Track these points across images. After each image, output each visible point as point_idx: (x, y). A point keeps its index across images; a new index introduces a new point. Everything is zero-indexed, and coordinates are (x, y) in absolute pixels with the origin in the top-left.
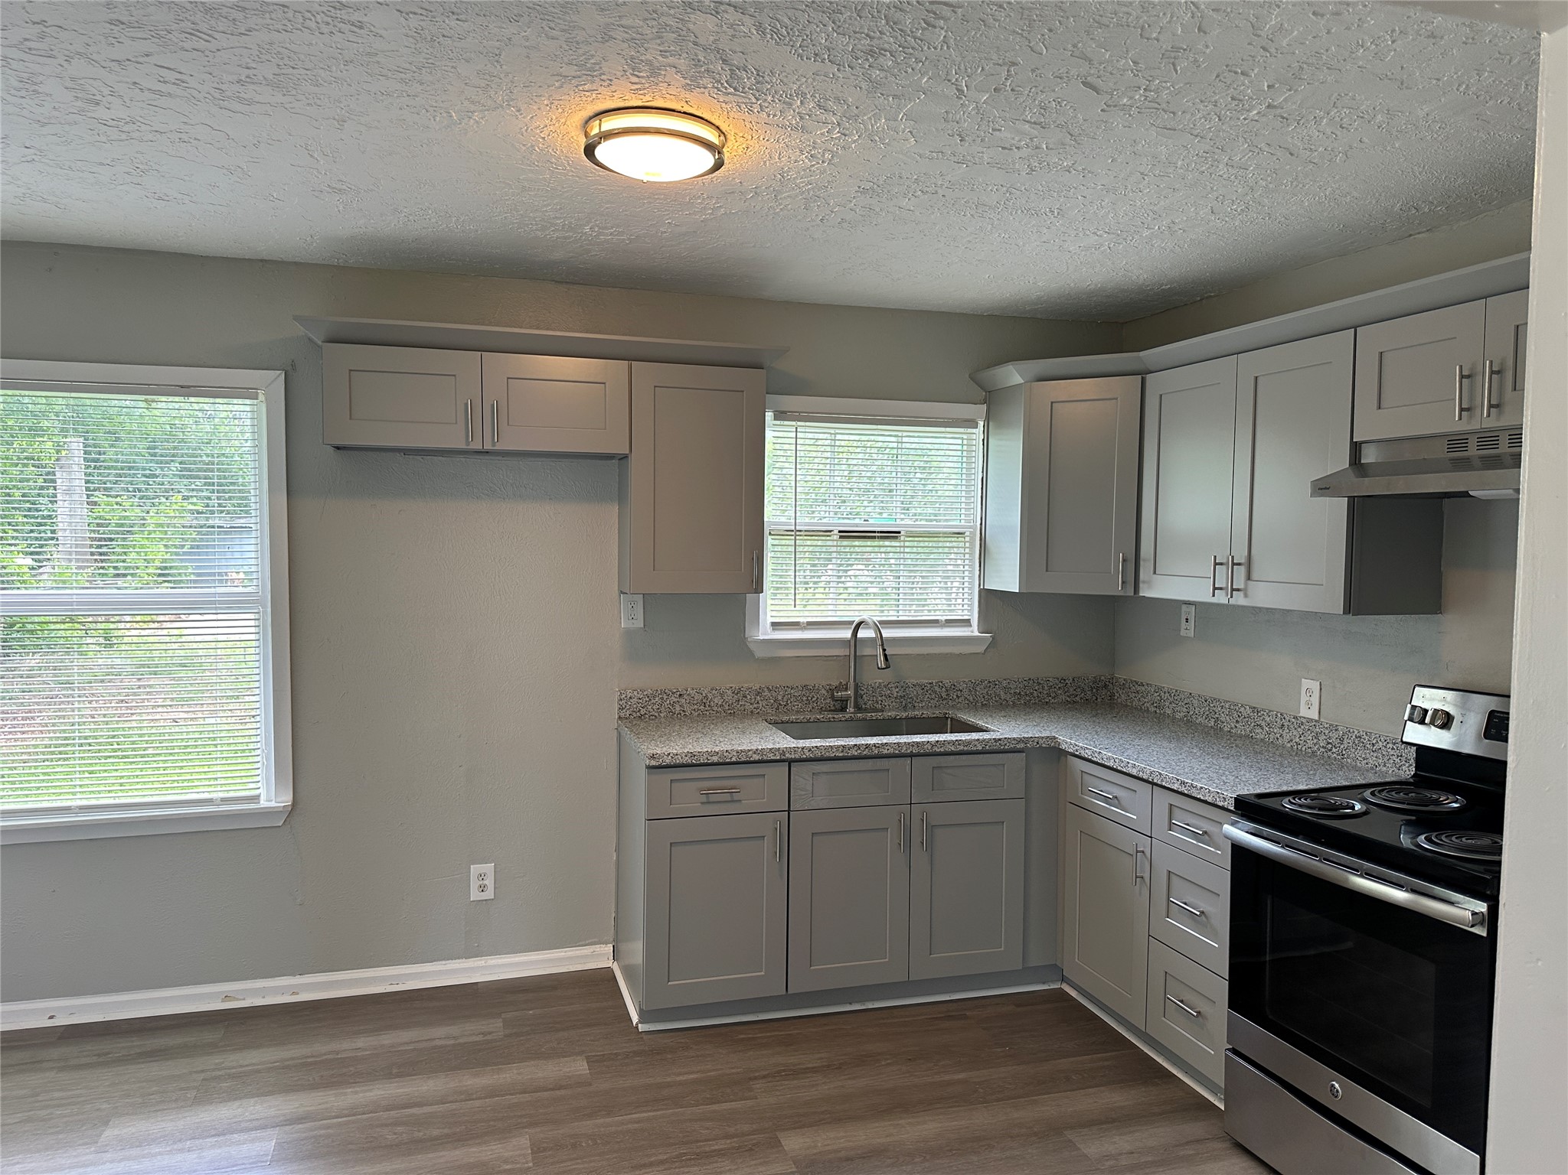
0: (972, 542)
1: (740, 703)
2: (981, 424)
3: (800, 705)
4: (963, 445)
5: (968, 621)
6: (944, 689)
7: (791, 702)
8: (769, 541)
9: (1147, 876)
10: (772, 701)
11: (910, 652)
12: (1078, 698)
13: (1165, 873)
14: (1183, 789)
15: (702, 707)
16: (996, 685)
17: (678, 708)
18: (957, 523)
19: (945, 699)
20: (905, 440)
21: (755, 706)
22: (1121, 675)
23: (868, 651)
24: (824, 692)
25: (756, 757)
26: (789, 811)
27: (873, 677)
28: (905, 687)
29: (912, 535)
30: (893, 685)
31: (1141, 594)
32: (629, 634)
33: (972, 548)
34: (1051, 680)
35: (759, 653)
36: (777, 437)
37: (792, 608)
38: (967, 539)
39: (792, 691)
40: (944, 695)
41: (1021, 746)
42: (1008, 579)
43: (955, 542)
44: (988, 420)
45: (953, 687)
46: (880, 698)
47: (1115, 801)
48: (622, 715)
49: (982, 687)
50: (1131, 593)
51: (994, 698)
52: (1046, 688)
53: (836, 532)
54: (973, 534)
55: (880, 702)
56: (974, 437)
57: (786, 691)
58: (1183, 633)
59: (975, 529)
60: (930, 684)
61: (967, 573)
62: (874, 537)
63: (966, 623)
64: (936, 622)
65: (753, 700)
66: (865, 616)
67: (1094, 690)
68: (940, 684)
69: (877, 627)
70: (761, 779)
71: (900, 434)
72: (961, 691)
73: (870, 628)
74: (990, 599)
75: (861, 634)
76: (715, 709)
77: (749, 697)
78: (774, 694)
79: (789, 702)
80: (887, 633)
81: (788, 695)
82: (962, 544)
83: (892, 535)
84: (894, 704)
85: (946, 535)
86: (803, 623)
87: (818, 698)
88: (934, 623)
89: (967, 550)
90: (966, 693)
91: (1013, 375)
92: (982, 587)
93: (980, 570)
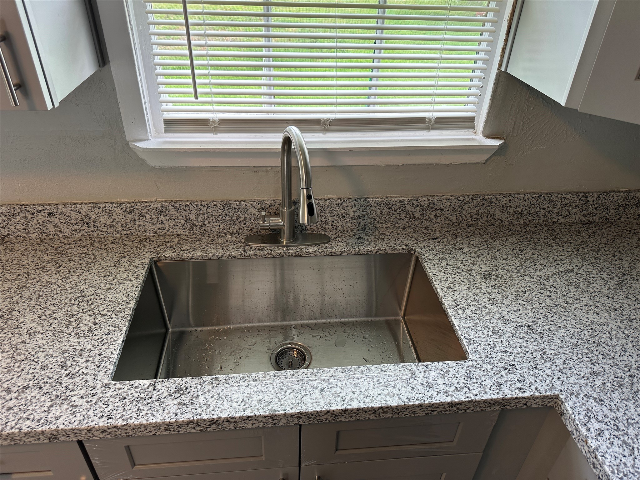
1: (137, 223)
3: (222, 225)
6: (418, 208)
7: (209, 223)
10: (182, 221)
11: (378, 163)
16: (492, 202)
19: (419, 219)
21: (160, 226)
30: (348, 204)
34: (568, 196)
35: (153, 162)
37: (193, 99)
39: (209, 210)
40: (417, 215)
45: (431, 205)
46: (330, 219)
49: (472, 205)
51: (485, 218)
52: (559, 206)
55: (330, 223)
57: (200, 210)
60: (401, 202)
64: (421, 120)
65: (155, 220)
67: (621, 209)
68: (415, 202)
72: (442, 210)
77: (148, 217)
79: (206, 222)
81: (204, 214)
84: (349, 224)
86: (214, 122)
87: (245, 219)
92: (503, 69)
93: (506, 41)
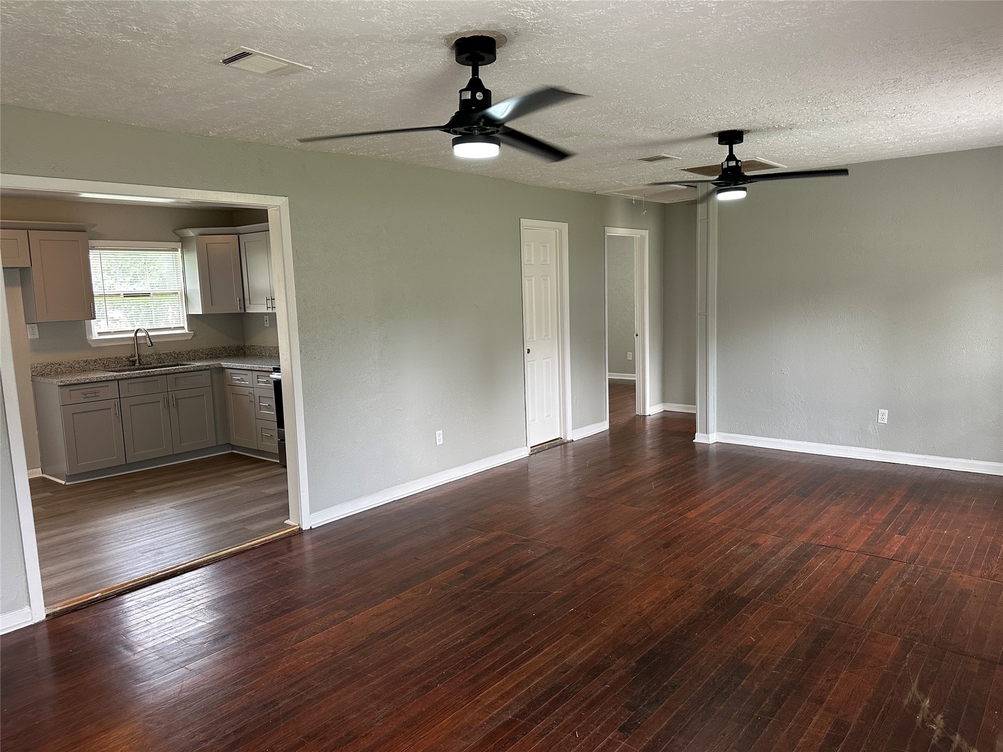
0: (181, 296)
1: (88, 366)
2: (180, 250)
3: (115, 365)
4: (173, 261)
5: (183, 327)
6: (176, 354)
8: (95, 299)
9: (253, 401)
10: (102, 364)
11: (160, 341)
12: (231, 354)
13: (258, 397)
14: (260, 369)
15: (70, 369)
17: (59, 370)
18: (174, 289)
19: (177, 358)
20: (148, 257)
22: (247, 344)
23: (142, 342)
24: (124, 359)
25: (104, 379)
26: (120, 398)
27: (145, 352)
28: (160, 355)
29: (155, 294)
30: (154, 354)
31: (247, 312)
32: (32, 341)
33: (182, 298)
34: (219, 348)
36: (93, 255)
38: (179, 295)
40: (176, 356)
41: (208, 367)
42: (198, 310)
43: (174, 296)
44: (182, 248)
45: (179, 353)
47: (242, 380)
48: (34, 374)
50: (243, 312)
51: (197, 357)
52: (218, 351)
53: (122, 294)
54: (181, 293)
55: (149, 361)
56: (177, 255)
58: (266, 325)
59: (182, 291)
60: (170, 353)
61: (180, 308)
62: (139, 296)
63: (183, 328)
65: (93, 364)
66: (140, 327)
67: (237, 350)
68: (174, 352)
69: (146, 331)
70: (107, 387)
71: (145, 254)
72: (183, 355)
73: (143, 332)
74: (191, 318)
75: (138, 335)
76: (77, 369)
77: (91, 363)
78: (102, 361)
79: (109, 364)
80: (150, 334)
81: (109, 361)
82: (177, 297)
83: (148, 295)
84: (155, 361)
85: (170, 294)
86: (112, 332)
87: (122, 360)
88: (169, 329)
89: (180, 299)
90: (185, 355)
91: (191, 233)
92: (187, 313)
93: (186, 307)
